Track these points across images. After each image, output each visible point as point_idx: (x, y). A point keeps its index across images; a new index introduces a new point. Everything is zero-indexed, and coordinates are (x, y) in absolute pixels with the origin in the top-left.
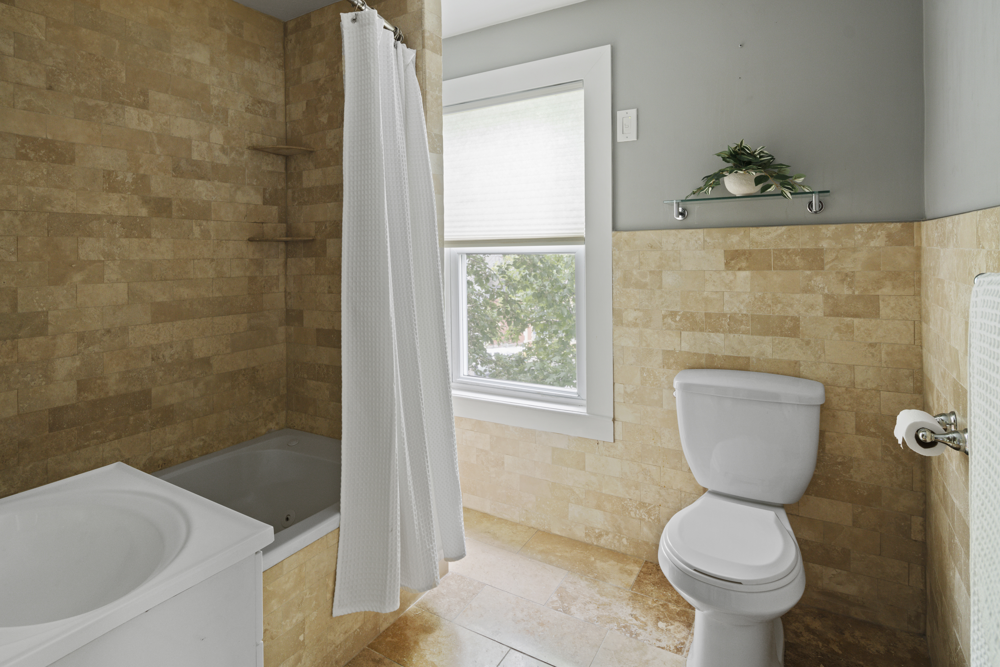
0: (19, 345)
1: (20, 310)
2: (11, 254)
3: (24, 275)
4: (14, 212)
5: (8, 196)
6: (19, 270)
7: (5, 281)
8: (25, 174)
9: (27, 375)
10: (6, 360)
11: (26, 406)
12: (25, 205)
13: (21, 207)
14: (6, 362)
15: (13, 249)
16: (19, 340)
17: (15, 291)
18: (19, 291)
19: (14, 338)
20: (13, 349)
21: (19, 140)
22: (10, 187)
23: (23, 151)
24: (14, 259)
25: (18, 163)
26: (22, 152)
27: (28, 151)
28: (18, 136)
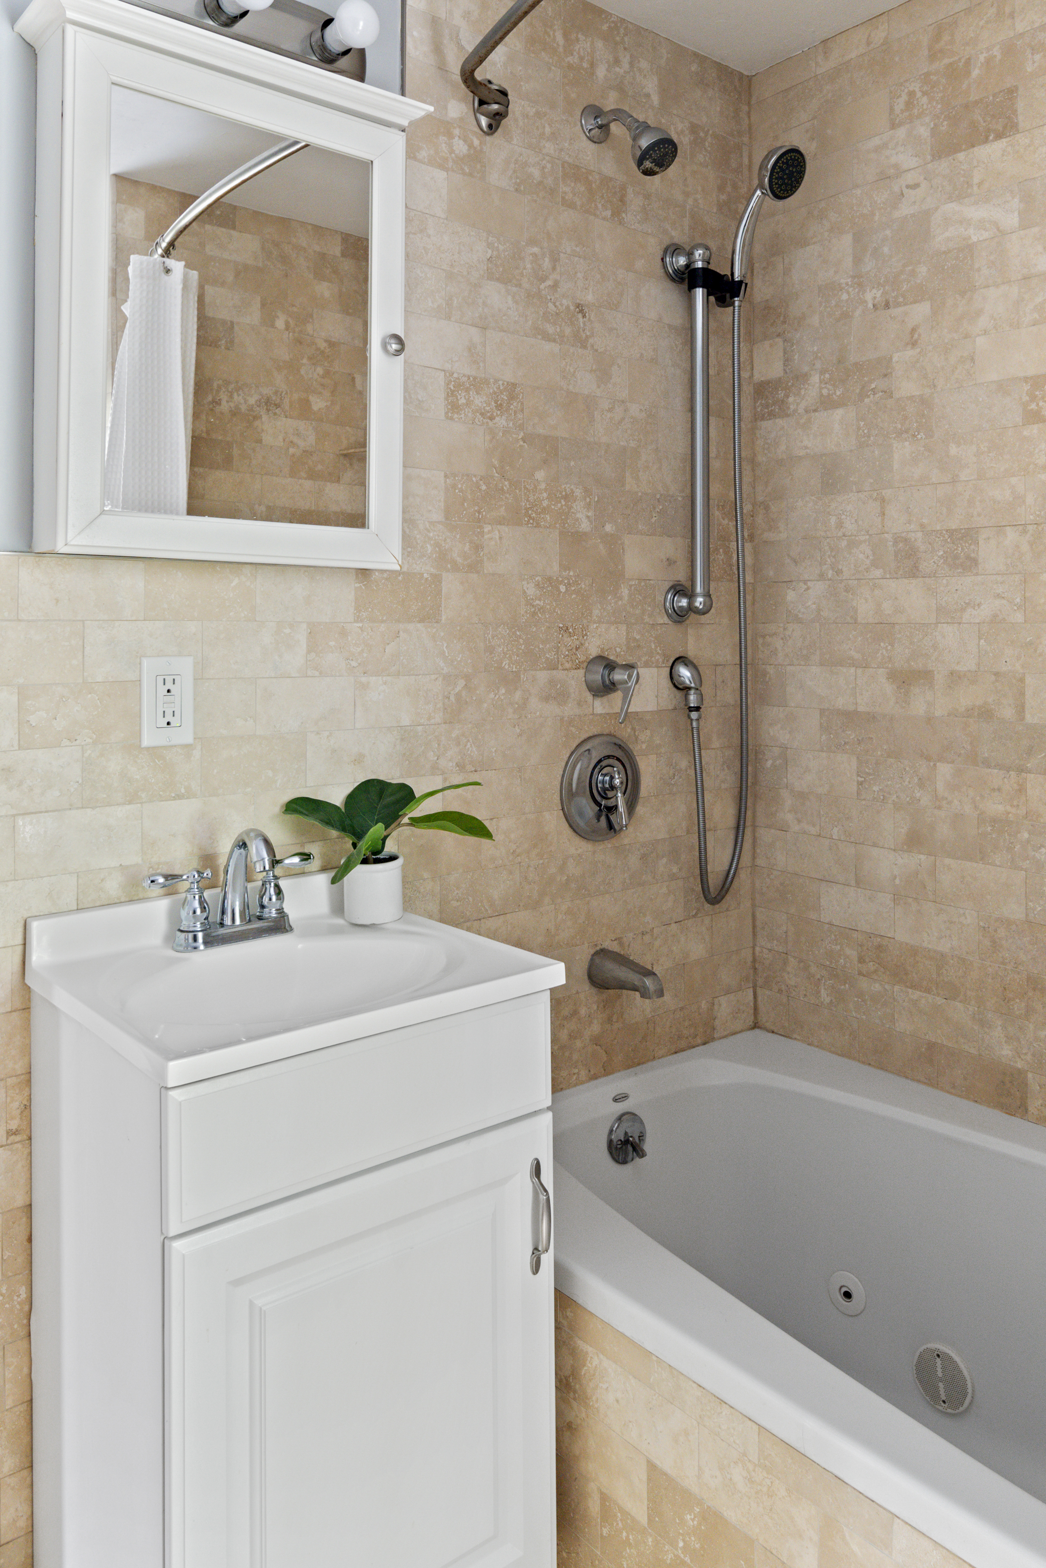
0: (1029, 786)
1: (1029, 718)
2: (1015, 608)
3: (1035, 651)
4: (1021, 528)
5: (1011, 499)
6: (1028, 640)
7: (1008, 660)
8: (1037, 451)
9: (1040, 848)
10: (1009, 808)
11: (1039, 909)
12: (1037, 513)
13: (1031, 517)
14: (1009, 813)
15: (1018, 600)
16: (1029, 775)
17: (1022, 680)
18: (1028, 680)
19: (1021, 770)
20: (1020, 790)
21: (1026, 387)
22: (1014, 480)
23: (1033, 406)
24: (1019, 617)
25: (1025, 433)
26: (1032, 410)
27: (1041, 404)
28: (1026, 379)
